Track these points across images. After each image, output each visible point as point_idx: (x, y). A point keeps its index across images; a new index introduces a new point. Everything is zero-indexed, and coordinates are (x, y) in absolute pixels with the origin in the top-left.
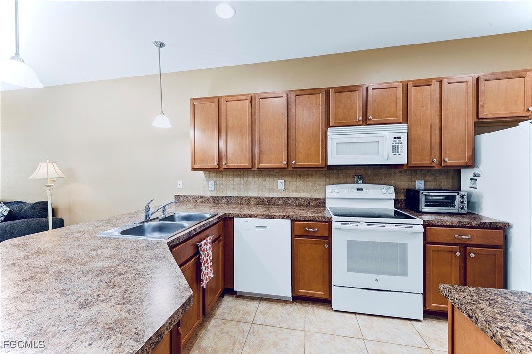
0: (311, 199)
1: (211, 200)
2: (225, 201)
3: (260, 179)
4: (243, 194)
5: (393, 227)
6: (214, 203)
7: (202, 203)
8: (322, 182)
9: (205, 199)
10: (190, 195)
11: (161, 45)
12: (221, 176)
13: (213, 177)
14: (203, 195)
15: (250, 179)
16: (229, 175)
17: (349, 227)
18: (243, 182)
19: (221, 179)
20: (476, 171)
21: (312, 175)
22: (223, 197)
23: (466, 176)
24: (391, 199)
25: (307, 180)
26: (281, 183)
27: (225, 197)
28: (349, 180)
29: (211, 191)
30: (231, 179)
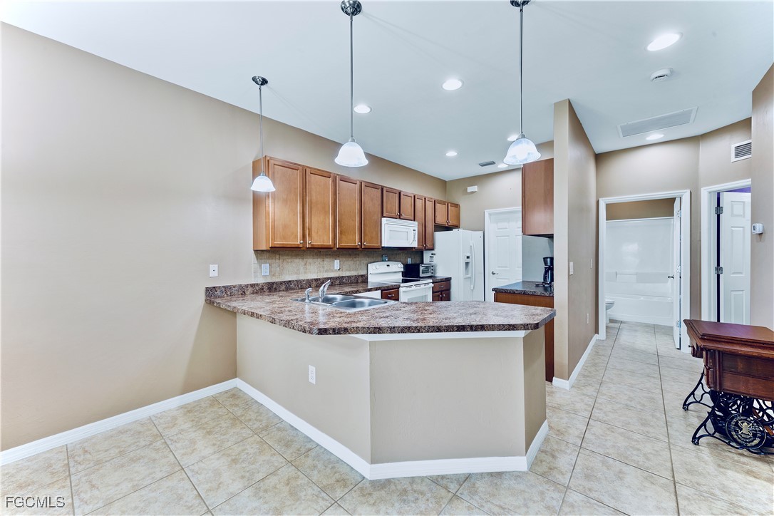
0: (359, 276)
1: (266, 288)
2: (283, 287)
3: (319, 260)
4: (303, 277)
5: (414, 288)
6: (270, 291)
7: (253, 293)
8: (365, 261)
9: (257, 288)
10: (234, 284)
11: (264, 82)
12: (278, 256)
13: (268, 258)
14: (253, 283)
15: (310, 260)
16: (288, 255)
17: (408, 289)
18: (303, 263)
19: (277, 261)
20: (433, 252)
21: (358, 255)
22: (281, 283)
23: (427, 256)
24: (400, 272)
25: (355, 260)
26: (337, 263)
27: (284, 282)
28: (380, 259)
29: (265, 276)
30: (290, 261)
